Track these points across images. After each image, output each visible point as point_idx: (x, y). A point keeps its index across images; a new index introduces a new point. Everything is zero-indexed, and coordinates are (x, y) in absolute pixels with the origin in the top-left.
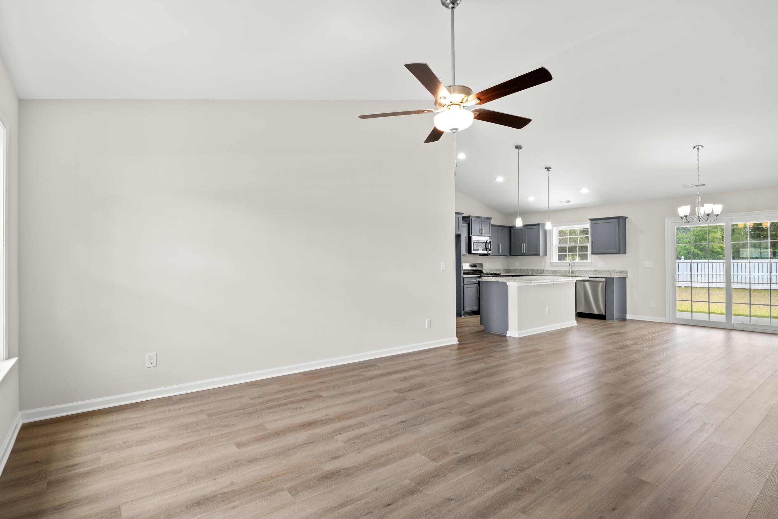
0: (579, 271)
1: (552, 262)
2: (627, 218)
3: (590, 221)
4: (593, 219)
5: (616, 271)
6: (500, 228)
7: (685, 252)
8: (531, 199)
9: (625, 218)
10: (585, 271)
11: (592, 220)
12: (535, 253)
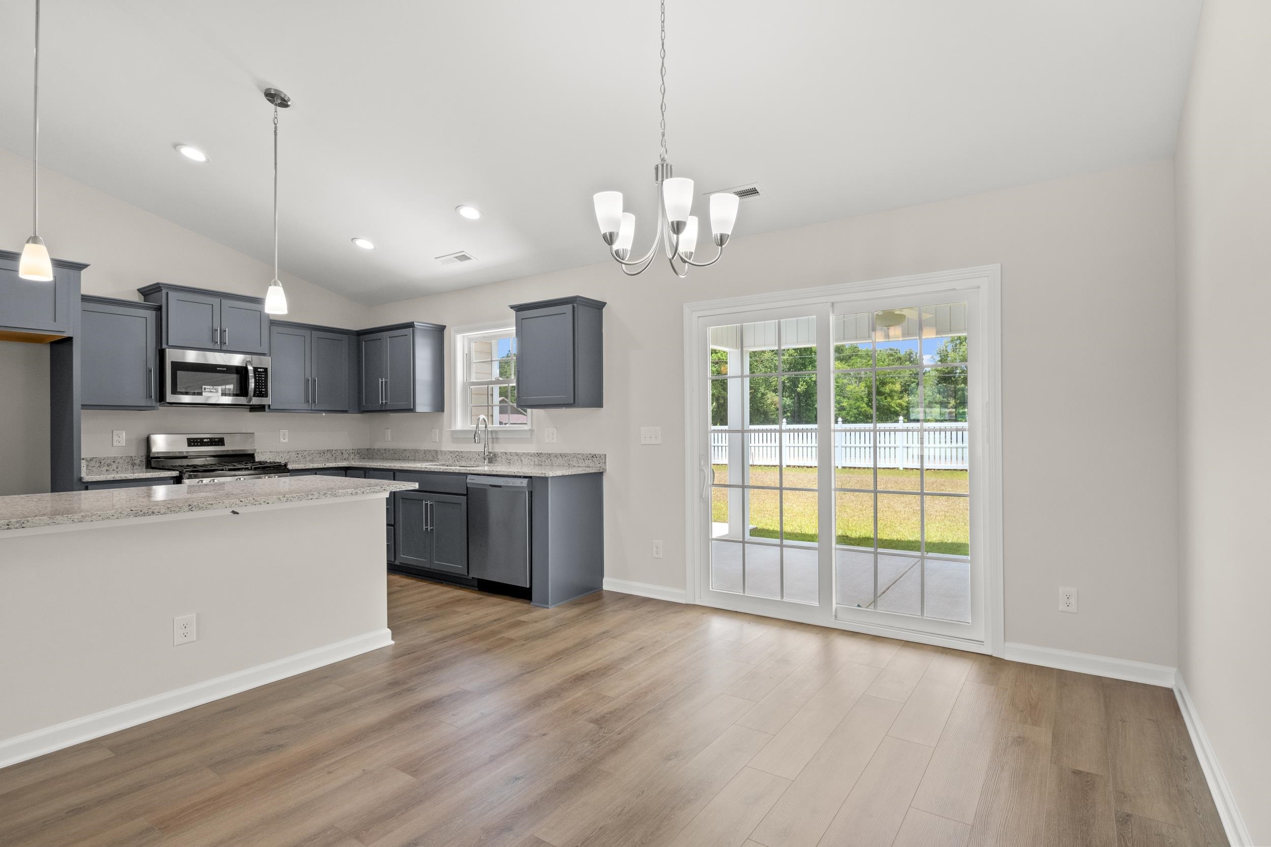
0: (506, 453)
1: (453, 429)
2: (604, 304)
3: (513, 312)
4: (521, 305)
5: (580, 456)
6: (313, 332)
7: (855, 411)
8: (364, 244)
9: (598, 306)
10: (517, 454)
11: (519, 308)
12: (402, 404)
